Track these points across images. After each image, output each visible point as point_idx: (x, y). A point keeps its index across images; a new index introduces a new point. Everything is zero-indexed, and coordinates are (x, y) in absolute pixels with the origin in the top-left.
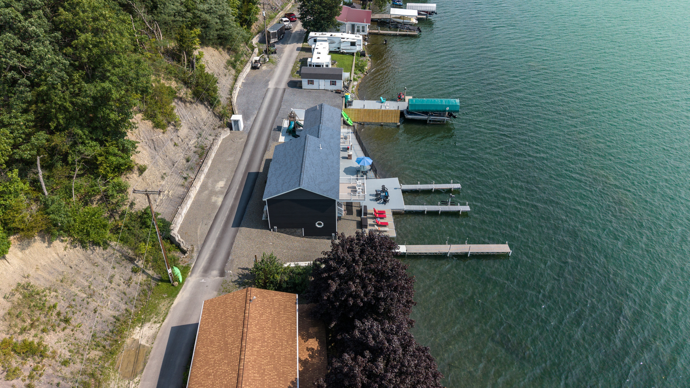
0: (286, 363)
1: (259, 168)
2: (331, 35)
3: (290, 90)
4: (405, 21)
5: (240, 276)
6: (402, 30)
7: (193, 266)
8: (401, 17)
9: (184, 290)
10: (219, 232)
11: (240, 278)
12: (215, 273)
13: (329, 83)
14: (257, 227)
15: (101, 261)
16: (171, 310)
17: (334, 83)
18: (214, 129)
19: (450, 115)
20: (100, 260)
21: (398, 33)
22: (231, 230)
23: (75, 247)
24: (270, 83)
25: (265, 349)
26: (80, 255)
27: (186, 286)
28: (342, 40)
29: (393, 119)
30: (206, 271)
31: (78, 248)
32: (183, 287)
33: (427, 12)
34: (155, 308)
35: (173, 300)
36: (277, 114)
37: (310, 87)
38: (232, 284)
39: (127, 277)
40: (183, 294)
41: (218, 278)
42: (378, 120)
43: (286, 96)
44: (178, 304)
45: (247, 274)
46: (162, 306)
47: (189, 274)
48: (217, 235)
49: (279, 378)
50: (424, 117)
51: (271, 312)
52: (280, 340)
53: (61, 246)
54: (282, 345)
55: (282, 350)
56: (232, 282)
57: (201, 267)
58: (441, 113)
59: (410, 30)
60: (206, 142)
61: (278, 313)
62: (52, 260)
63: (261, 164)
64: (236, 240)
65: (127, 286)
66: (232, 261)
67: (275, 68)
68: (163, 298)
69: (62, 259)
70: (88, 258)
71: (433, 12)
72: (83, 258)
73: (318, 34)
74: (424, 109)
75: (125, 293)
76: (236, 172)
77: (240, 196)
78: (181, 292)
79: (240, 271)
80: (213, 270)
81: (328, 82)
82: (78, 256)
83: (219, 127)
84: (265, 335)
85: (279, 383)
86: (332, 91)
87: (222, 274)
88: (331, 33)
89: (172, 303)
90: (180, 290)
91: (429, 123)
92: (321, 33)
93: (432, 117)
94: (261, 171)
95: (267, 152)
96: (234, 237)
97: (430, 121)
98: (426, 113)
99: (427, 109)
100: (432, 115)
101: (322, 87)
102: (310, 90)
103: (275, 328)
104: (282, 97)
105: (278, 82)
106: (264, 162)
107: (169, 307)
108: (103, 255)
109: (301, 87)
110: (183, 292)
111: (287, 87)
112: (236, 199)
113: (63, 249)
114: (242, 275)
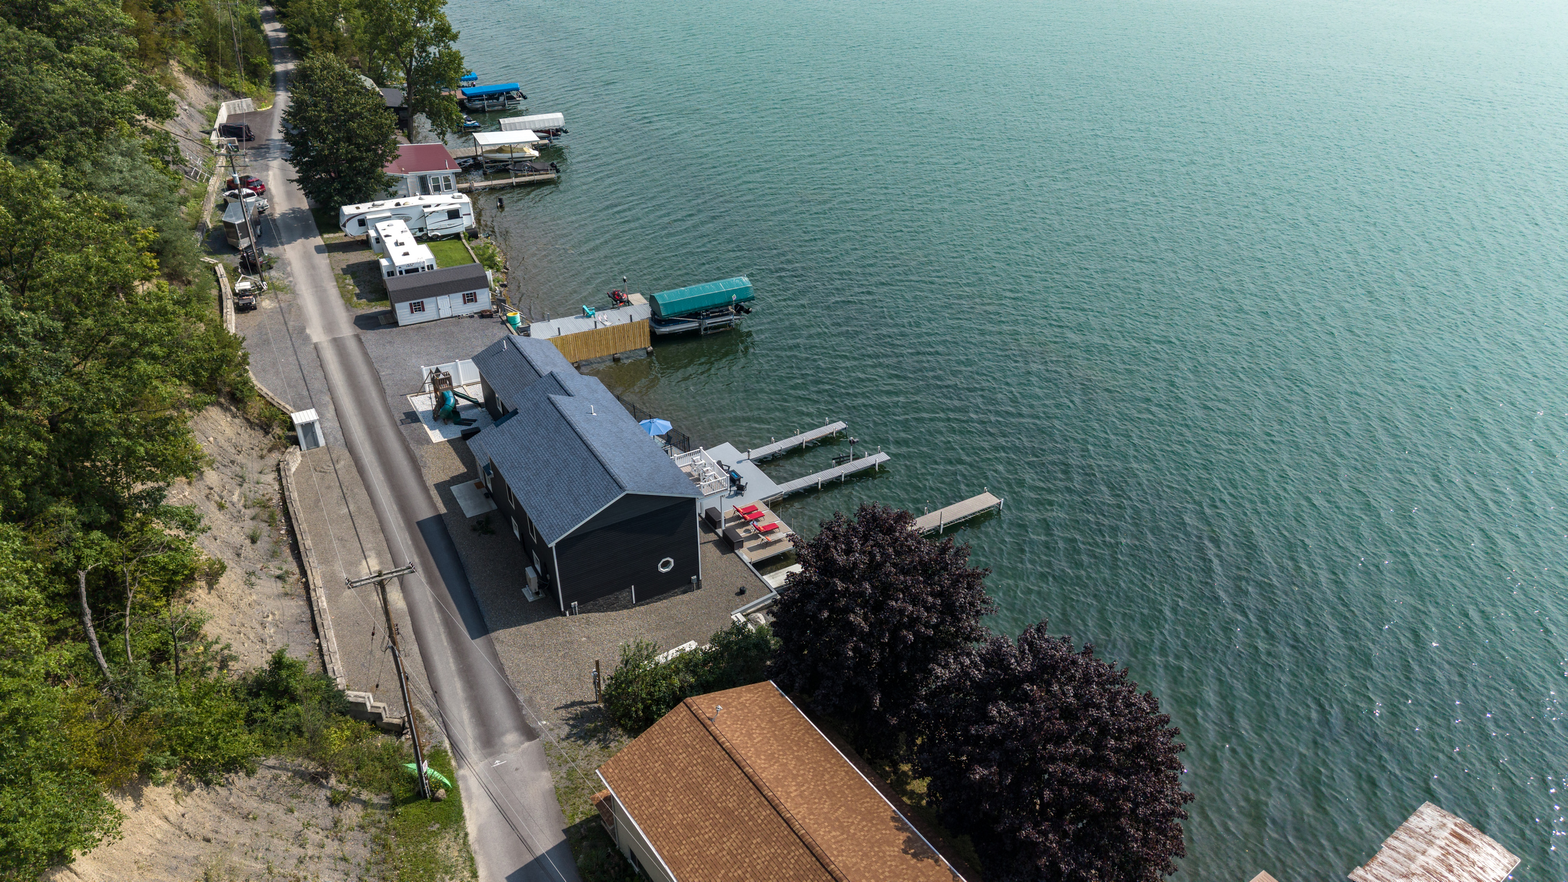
0: (857, 795)
1: (433, 505)
2: (398, 204)
3: (370, 336)
4: (515, 155)
5: (571, 722)
6: (520, 174)
7: (447, 744)
8: (501, 149)
9: (470, 799)
10: (451, 660)
11: (573, 726)
12: (511, 738)
13: (461, 300)
14: (528, 621)
15: (255, 805)
16: (474, 847)
17: (470, 299)
18: (262, 457)
19: (740, 309)
20: (252, 804)
21: (514, 180)
22: (477, 646)
23: (191, 789)
24: (308, 331)
25: (809, 788)
26: (210, 807)
27: (468, 789)
28: (426, 210)
29: (638, 340)
30: (488, 741)
31: (197, 791)
32: (463, 794)
33: (547, 132)
34: (433, 860)
35: (464, 828)
36: (382, 391)
37: (418, 317)
38: (565, 744)
39: (329, 824)
40: (474, 805)
41: (527, 744)
42: (608, 348)
43: (373, 351)
44: (480, 829)
45: (583, 714)
46: (446, 848)
47: (453, 763)
48: (453, 666)
49: (871, 821)
50: (693, 325)
51: (759, 726)
52: (815, 763)
53: (165, 796)
54: (825, 770)
55: (832, 777)
56: (563, 740)
57: (470, 741)
58: (720, 309)
59: (536, 170)
60: (261, 489)
61: (771, 721)
62: (159, 836)
63: (430, 497)
64: (503, 661)
65: (336, 842)
66: (530, 701)
67: (295, 299)
68: (435, 834)
69: (181, 829)
70: (229, 808)
71: (557, 130)
72: (217, 812)
73: (364, 207)
74: (689, 307)
75: (344, 859)
76: (383, 530)
77: (437, 573)
78: (465, 805)
79: (563, 713)
80: (503, 734)
81: (458, 298)
82: (205, 809)
83: (270, 451)
84: (786, 764)
85: (878, 830)
86: (472, 317)
87: (530, 733)
88: (396, 201)
89: (466, 835)
90: (460, 801)
91: (706, 335)
92: (370, 204)
93: (708, 321)
94: (443, 510)
95: (424, 471)
96: (495, 656)
97: (706, 329)
98: (695, 315)
99: (696, 306)
100: (708, 317)
101: (445, 313)
102: (420, 326)
103: (791, 748)
104: (365, 354)
105: (330, 326)
106: (434, 493)
107: (465, 843)
108: (253, 789)
109: (395, 324)
110: (470, 802)
111: (359, 331)
112: (432, 582)
113: (173, 802)
114: (573, 719)
